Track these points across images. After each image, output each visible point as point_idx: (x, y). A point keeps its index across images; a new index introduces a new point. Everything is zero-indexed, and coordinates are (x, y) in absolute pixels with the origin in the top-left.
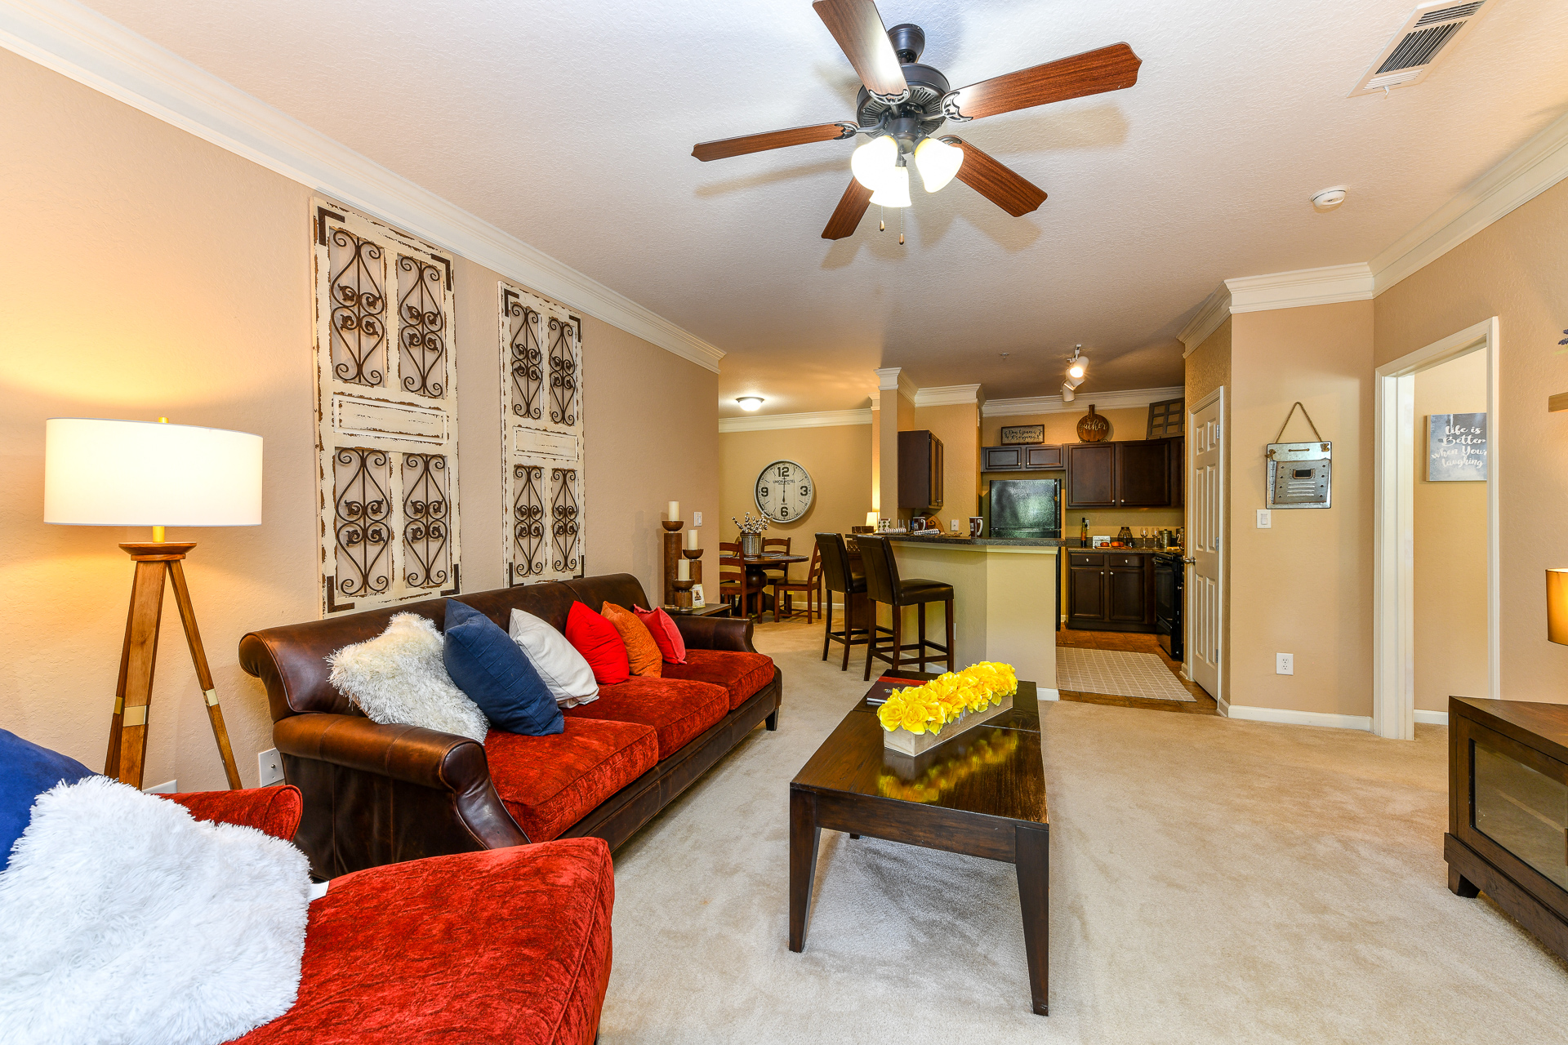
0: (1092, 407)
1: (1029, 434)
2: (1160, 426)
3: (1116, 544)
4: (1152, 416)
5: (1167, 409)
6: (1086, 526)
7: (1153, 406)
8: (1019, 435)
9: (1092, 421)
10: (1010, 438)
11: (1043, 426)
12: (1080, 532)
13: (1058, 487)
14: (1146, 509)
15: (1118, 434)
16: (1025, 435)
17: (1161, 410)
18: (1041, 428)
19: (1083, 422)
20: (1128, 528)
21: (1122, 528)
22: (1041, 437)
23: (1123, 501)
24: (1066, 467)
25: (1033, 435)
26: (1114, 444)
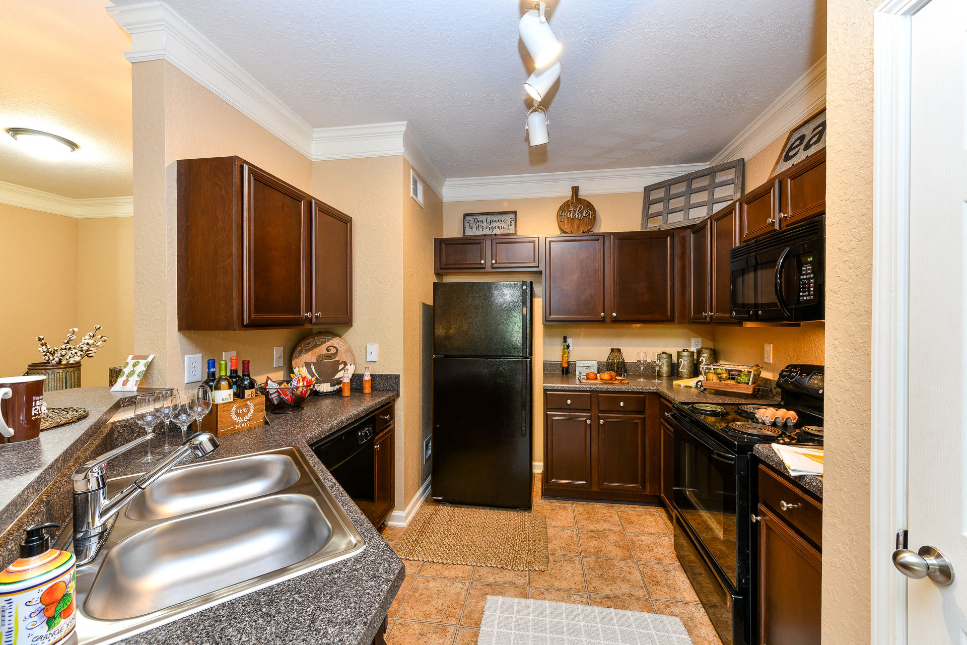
0: (575, 190)
1: (498, 224)
2: (659, 214)
3: (606, 376)
4: (648, 203)
5: (668, 192)
6: (568, 347)
7: (648, 190)
8: (485, 225)
9: (575, 207)
10: (474, 229)
11: (515, 213)
12: (561, 354)
13: (528, 292)
14: (639, 325)
15: (608, 224)
16: (493, 225)
17: (660, 193)
18: (513, 216)
19: (565, 208)
20: (619, 350)
21: (612, 350)
22: (512, 227)
23: (614, 314)
24: (542, 268)
25: (503, 224)
26: (603, 235)
